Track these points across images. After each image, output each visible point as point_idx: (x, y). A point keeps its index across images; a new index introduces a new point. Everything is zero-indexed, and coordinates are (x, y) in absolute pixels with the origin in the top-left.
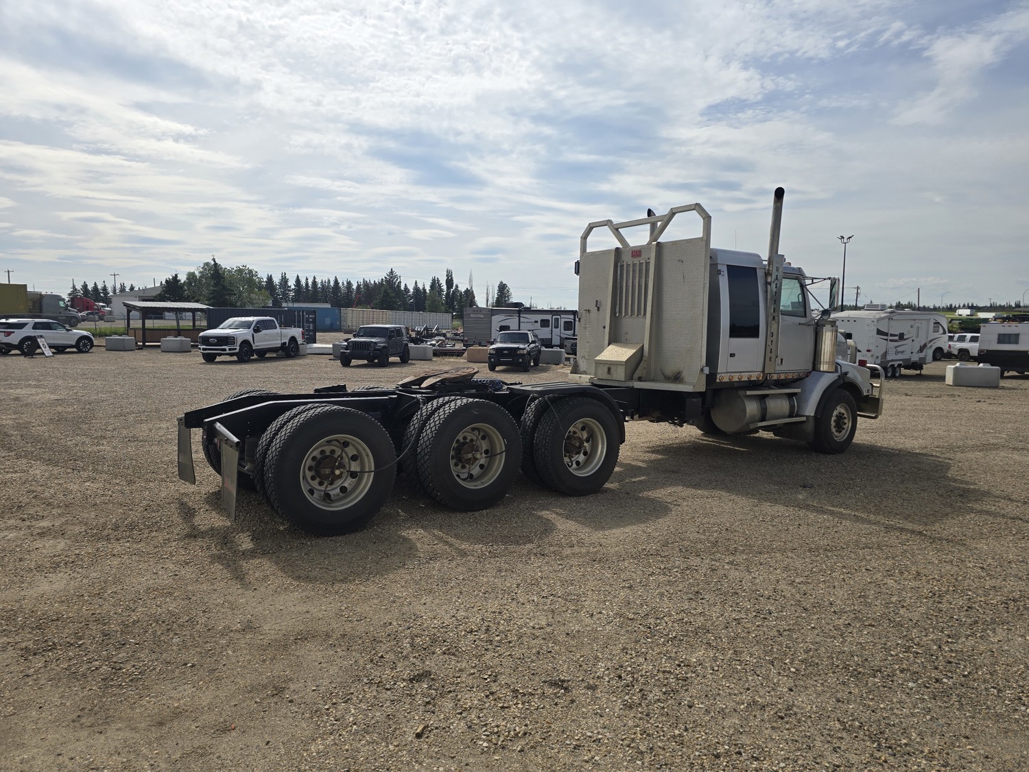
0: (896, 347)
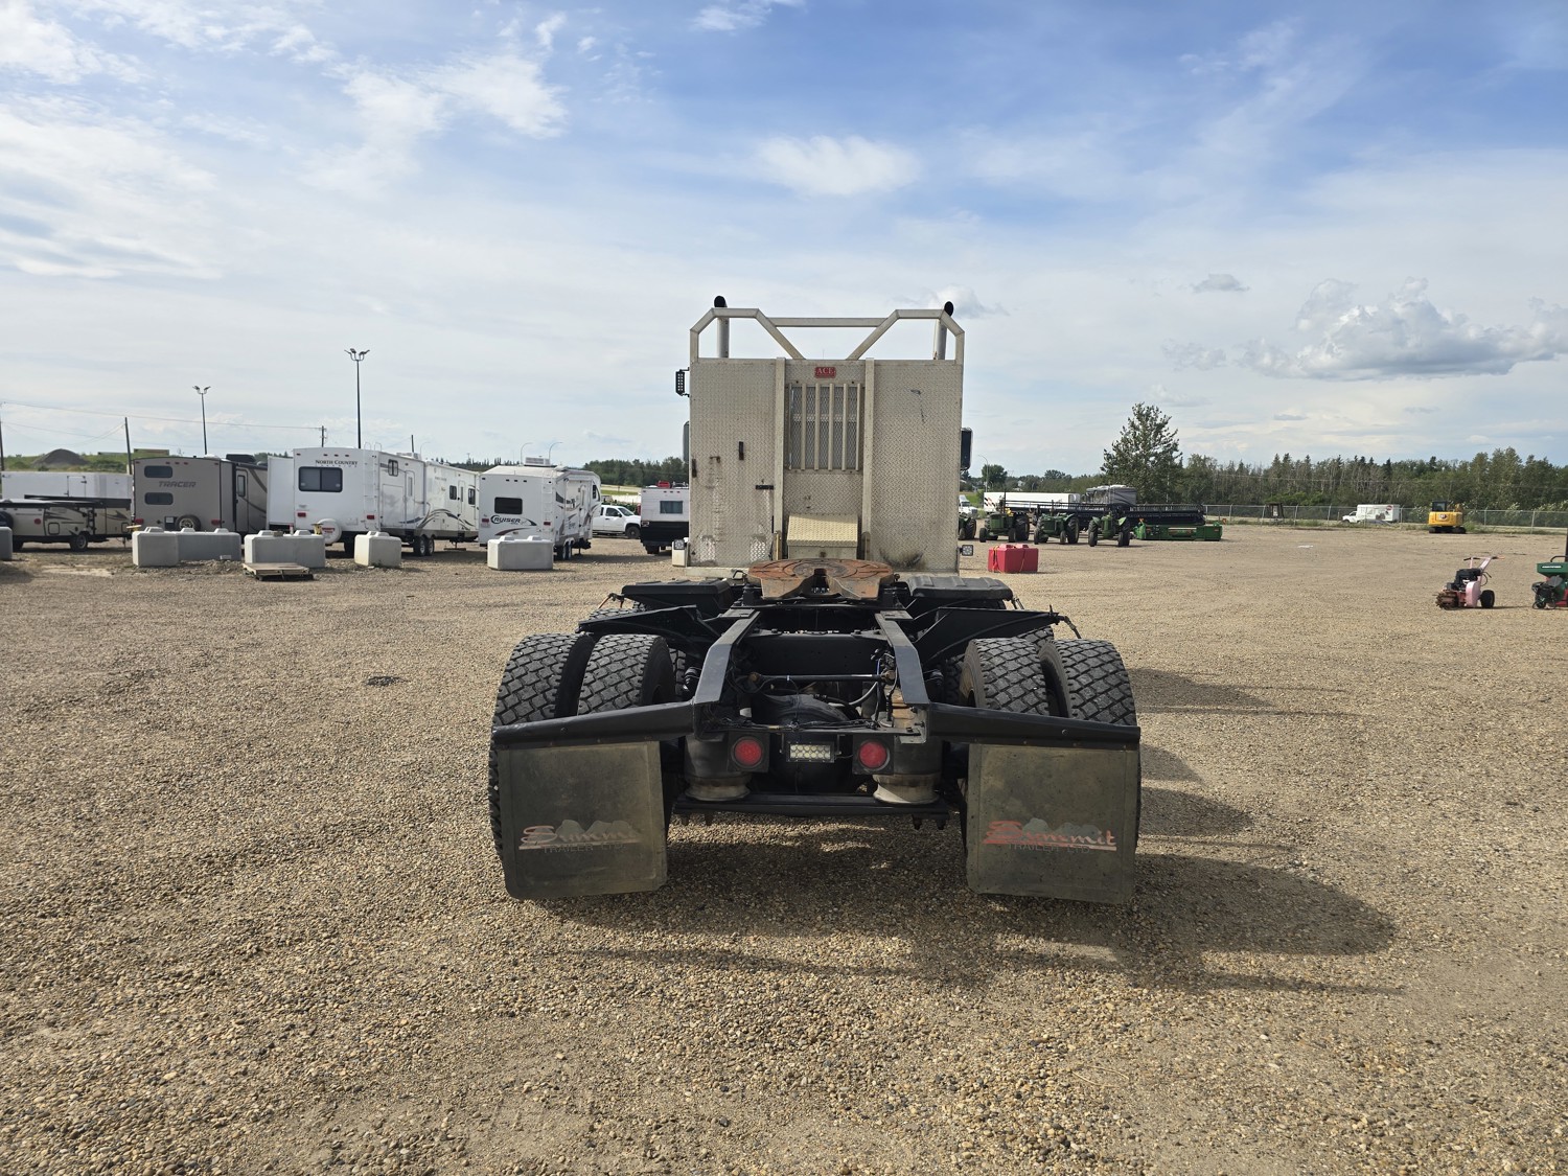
0: (570, 518)
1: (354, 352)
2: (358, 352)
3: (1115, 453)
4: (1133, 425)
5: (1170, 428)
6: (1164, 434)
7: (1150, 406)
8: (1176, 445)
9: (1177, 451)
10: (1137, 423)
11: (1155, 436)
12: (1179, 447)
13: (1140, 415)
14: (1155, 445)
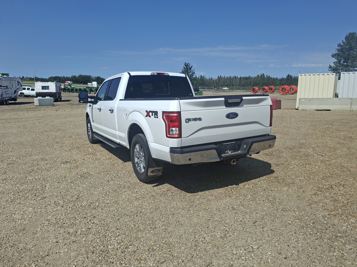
0: (6, 92)
4: (184, 68)
5: (193, 68)
7: (188, 63)
9: (195, 74)
11: (190, 70)
13: (186, 66)
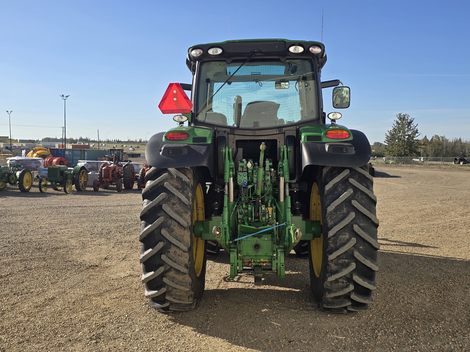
1: (64, 96)
2: (65, 96)
3: (389, 135)
4: (397, 123)
5: (414, 123)
6: (412, 126)
7: (405, 114)
8: (417, 130)
9: (418, 133)
10: (399, 122)
11: (408, 127)
12: (418, 132)
13: (400, 119)
14: (408, 131)
